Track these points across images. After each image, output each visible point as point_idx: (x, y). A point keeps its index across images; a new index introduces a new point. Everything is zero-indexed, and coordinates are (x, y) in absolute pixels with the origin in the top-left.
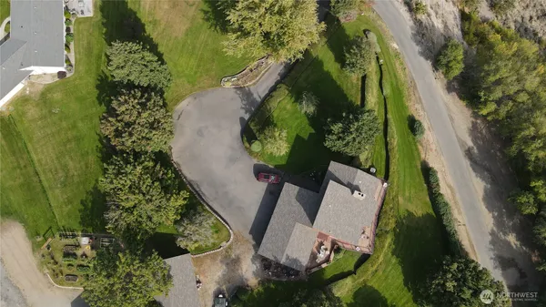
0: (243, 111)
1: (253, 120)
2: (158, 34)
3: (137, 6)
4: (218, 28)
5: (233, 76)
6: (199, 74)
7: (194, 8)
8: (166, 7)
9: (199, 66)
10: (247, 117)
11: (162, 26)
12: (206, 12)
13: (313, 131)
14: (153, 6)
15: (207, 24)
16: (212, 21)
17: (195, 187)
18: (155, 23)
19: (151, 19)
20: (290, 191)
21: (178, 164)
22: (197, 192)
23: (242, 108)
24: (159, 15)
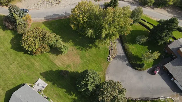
0: (124, 62)
1: (131, 61)
2: (74, 68)
3: (57, 67)
4: (88, 49)
5: (109, 56)
6: (100, 66)
7: (74, 50)
8: (66, 58)
9: (97, 64)
10: (127, 62)
11: (72, 65)
12: (79, 48)
13: (147, 47)
14: (62, 62)
15: (84, 51)
16: (84, 49)
17: (143, 98)
18: (68, 66)
19: (66, 66)
20: (169, 66)
21: (130, 98)
22: (145, 99)
23: (123, 62)
24: (67, 62)
